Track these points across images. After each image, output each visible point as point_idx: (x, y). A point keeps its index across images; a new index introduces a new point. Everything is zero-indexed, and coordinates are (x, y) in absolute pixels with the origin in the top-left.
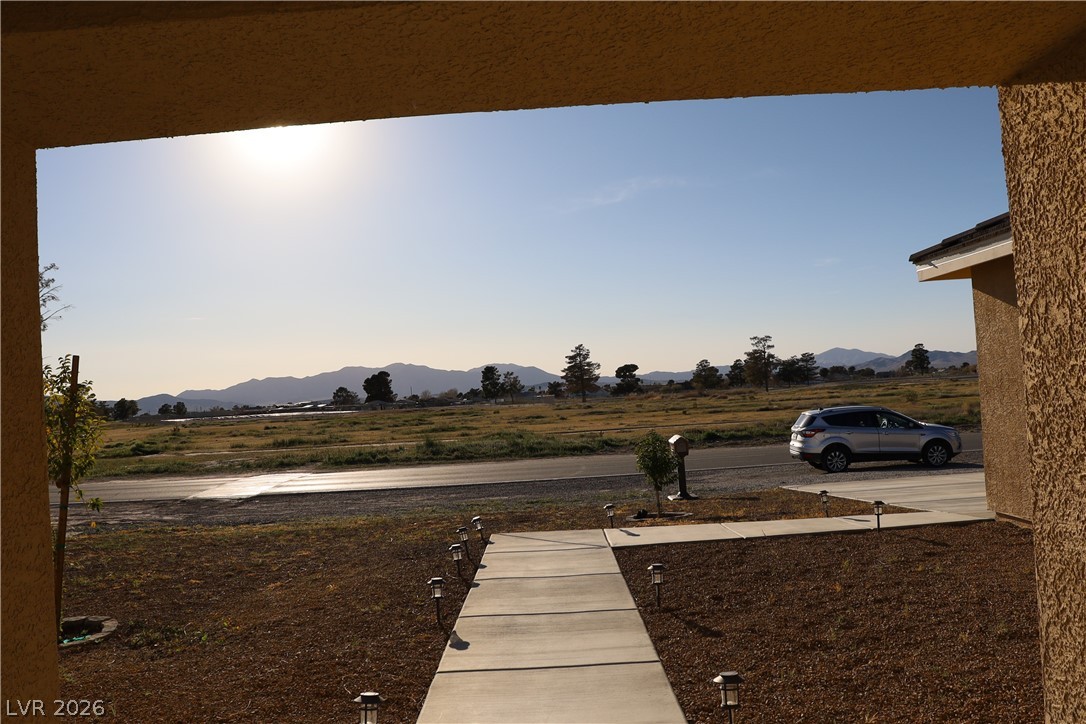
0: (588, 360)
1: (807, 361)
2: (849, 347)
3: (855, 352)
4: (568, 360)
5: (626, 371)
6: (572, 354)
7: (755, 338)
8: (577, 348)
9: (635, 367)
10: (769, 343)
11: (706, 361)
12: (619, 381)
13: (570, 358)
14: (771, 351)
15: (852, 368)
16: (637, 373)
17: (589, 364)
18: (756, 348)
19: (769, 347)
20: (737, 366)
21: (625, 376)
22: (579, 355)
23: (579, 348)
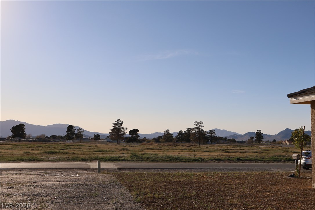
0: (122, 126)
1: (211, 133)
2: (222, 129)
3: (224, 131)
4: (113, 125)
5: (134, 132)
6: (116, 123)
7: (196, 122)
8: (118, 120)
9: (138, 131)
10: (202, 125)
11: (169, 130)
12: (130, 136)
13: (114, 124)
14: (203, 128)
15: (226, 138)
16: (138, 133)
17: (123, 128)
18: (196, 126)
19: (202, 126)
20: (180, 133)
21: (133, 134)
22: (118, 123)
23: (119, 120)
